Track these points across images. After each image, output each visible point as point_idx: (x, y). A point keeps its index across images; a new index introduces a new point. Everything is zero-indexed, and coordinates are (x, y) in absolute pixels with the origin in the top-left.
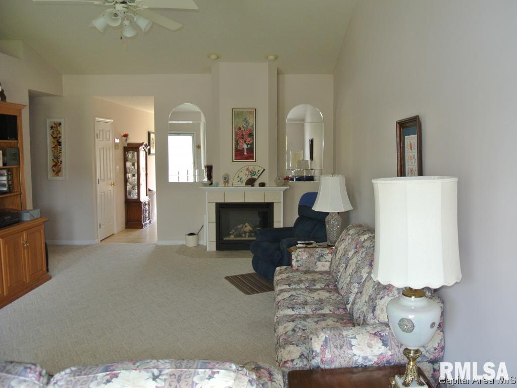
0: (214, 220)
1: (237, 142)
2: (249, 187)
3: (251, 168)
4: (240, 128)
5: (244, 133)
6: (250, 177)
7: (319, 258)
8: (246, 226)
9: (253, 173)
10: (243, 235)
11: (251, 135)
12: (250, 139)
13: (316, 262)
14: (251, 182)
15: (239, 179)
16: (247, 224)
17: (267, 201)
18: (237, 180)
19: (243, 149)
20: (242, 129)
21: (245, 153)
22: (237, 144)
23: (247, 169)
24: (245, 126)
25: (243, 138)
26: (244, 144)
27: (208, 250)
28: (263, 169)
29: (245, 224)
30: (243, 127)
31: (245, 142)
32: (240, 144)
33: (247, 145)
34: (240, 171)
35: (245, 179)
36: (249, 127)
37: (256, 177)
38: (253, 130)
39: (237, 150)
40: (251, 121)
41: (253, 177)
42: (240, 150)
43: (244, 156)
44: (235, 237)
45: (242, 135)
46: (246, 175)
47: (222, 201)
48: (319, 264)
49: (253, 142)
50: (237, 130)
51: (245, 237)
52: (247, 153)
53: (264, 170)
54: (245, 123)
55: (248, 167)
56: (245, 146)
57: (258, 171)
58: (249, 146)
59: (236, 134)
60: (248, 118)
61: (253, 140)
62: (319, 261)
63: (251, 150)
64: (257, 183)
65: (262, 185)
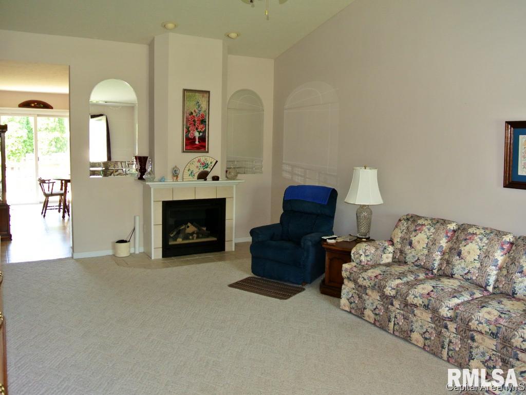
0: (160, 222)
1: (188, 128)
2: (202, 182)
3: (203, 160)
4: (192, 113)
5: (196, 119)
6: (202, 170)
7: (383, 251)
8: (188, 227)
9: (205, 165)
10: (191, 237)
11: (203, 121)
12: (202, 126)
13: (382, 255)
14: (203, 176)
15: (190, 172)
16: (189, 224)
17: (218, 197)
18: (187, 173)
19: (195, 137)
20: (194, 114)
21: (197, 142)
22: (188, 131)
23: (199, 161)
24: (197, 111)
25: (195, 125)
26: (196, 131)
27: (153, 258)
28: (215, 161)
29: (187, 224)
30: (195, 111)
31: (197, 129)
32: (191, 131)
33: (199, 132)
34: (191, 162)
35: (197, 172)
36: (201, 112)
37: (208, 170)
38: (206, 116)
39: (187, 139)
40: (204, 105)
41: (206, 169)
42: (191, 139)
43: (195, 146)
44: (183, 240)
45: (194, 121)
46: (197, 167)
47: (170, 199)
48: (384, 256)
49: (205, 130)
50: (188, 115)
51: (193, 239)
52: (199, 142)
53: (217, 162)
54: (197, 107)
55: (199, 158)
56: (197, 134)
57: (211, 163)
58: (201, 134)
59: (188, 120)
60: (200, 102)
61: (206, 127)
62: (384, 253)
63: (203, 139)
64: (209, 177)
65: (216, 178)
